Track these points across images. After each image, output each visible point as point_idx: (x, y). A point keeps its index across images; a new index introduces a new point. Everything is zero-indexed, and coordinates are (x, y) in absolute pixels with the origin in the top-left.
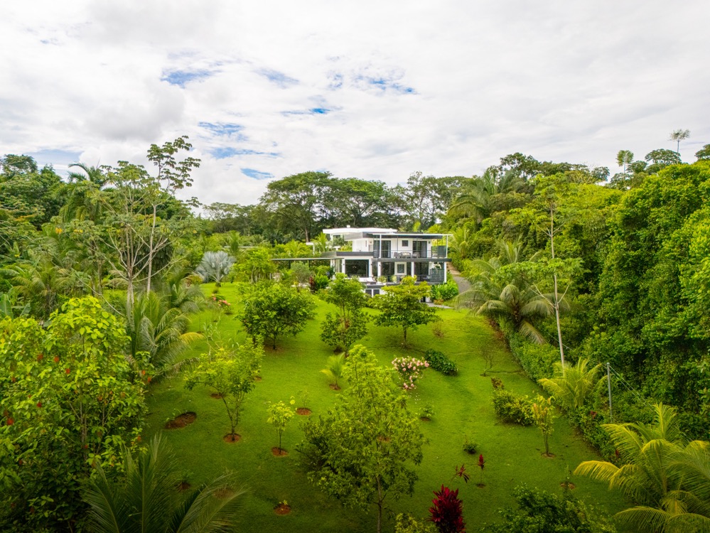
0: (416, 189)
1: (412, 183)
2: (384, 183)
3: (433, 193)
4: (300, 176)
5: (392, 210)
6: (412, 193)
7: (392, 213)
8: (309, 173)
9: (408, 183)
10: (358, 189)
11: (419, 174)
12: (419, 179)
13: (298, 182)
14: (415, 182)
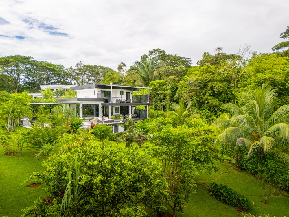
0: (80, 70)
1: (77, 67)
2: (63, 66)
3: (88, 73)
4: (12, 57)
5: (67, 80)
6: (77, 72)
7: (67, 81)
8: (18, 56)
9: (76, 67)
10: (49, 67)
11: (81, 62)
12: (81, 65)
13: (11, 60)
14: (79, 66)
